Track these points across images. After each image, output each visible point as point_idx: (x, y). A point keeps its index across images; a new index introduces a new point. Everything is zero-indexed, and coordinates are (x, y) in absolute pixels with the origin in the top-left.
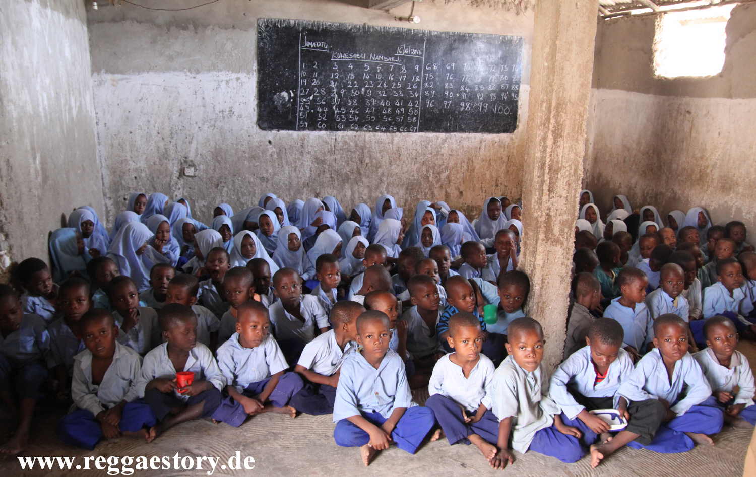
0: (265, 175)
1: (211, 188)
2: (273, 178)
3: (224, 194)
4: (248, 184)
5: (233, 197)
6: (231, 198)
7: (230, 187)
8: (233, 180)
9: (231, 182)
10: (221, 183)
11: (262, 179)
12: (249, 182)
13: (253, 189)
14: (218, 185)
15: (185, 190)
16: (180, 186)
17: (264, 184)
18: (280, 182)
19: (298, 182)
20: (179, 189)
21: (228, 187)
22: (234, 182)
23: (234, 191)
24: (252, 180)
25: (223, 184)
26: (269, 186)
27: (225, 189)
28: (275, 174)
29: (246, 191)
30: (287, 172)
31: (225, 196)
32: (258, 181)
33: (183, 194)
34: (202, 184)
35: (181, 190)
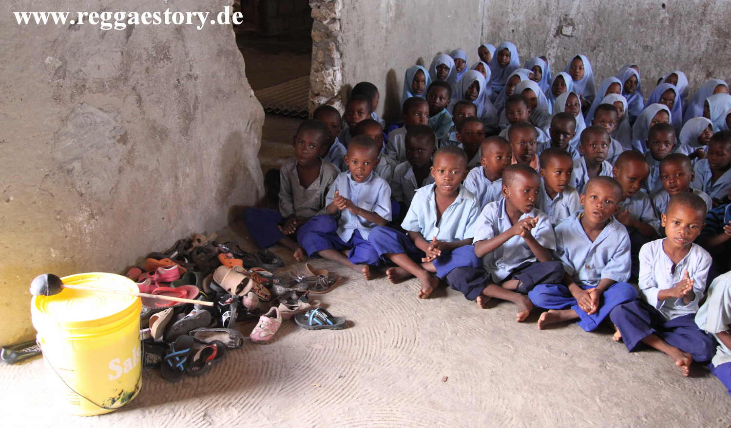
0: (650, 43)
1: (587, 51)
2: (658, 48)
3: (600, 59)
4: (628, 51)
5: (608, 64)
6: (606, 64)
7: (608, 52)
8: (612, 45)
9: (610, 47)
10: (598, 46)
11: (646, 48)
12: (630, 49)
13: (633, 57)
14: (595, 48)
15: (559, 50)
16: (554, 45)
17: (647, 54)
18: (666, 53)
19: (689, 56)
20: (554, 48)
21: (605, 52)
22: (612, 47)
23: (611, 57)
24: (633, 47)
25: (601, 49)
26: (652, 56)
27: (602, 54)
28: (662, 44)
29: (624, 59)
30: (677, 43)
31: (600, 61)
32: (641, 49)
33: (557, 53)
34: (578, 45)
35: (556, 48)
